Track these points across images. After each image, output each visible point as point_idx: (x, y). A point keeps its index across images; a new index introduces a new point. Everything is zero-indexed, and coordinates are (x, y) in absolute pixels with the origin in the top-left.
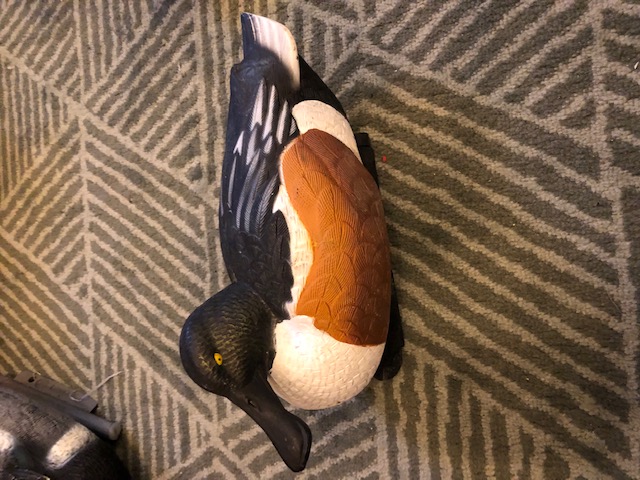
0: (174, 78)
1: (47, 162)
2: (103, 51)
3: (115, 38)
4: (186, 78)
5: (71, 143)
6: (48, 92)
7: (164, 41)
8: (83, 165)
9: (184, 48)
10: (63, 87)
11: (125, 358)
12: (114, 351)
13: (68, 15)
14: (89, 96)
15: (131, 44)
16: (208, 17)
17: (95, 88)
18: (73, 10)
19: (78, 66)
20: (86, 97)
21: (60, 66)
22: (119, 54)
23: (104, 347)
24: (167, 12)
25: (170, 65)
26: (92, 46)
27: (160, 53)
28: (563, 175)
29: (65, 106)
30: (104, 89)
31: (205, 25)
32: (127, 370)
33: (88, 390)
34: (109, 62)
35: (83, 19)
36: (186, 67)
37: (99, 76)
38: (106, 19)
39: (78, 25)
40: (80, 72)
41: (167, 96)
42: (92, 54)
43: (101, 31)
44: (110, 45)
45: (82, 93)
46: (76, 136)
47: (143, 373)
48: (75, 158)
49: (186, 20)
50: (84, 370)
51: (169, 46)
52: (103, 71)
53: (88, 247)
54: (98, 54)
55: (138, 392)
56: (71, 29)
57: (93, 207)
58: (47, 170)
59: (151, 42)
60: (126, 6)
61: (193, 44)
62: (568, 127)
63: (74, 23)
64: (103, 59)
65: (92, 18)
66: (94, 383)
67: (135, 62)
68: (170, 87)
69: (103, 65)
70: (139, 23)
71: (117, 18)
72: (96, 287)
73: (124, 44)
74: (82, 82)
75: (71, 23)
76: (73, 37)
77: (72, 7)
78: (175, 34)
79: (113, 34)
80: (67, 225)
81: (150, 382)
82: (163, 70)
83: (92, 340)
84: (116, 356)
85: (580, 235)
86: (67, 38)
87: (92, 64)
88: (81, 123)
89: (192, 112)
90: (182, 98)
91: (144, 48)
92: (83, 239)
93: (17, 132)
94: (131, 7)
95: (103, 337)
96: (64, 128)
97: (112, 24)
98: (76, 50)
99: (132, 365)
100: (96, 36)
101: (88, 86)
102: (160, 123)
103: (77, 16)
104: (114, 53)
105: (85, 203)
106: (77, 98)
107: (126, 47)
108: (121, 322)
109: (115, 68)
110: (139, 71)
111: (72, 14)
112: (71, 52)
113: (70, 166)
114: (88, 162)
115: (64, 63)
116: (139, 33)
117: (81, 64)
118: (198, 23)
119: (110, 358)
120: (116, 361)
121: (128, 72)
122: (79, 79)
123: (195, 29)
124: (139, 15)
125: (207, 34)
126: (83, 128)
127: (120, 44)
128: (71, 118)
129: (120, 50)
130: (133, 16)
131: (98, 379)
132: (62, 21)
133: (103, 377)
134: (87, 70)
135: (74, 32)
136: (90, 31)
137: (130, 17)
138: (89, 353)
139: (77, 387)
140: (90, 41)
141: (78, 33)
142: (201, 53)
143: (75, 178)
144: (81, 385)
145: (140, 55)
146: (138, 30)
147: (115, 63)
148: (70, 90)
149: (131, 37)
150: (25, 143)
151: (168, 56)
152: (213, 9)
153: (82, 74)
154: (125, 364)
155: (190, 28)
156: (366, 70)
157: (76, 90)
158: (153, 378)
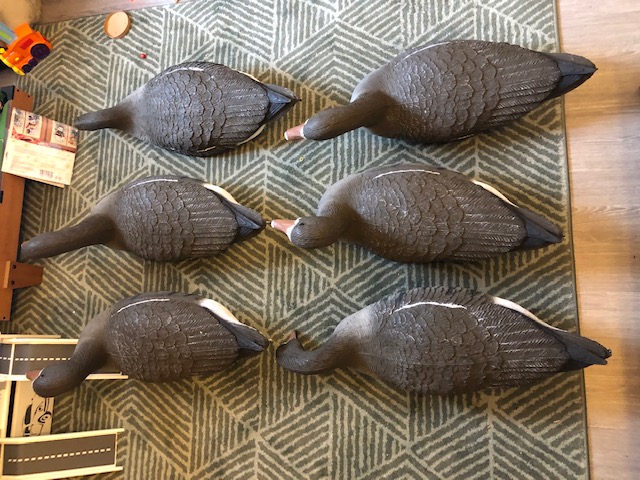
0: (316, 438)
1: (231, 457)
2: (275, 411)
3: (283, 407)
4: (323, 440)
5: (249, 451)
6: (236, 421)
7: (311, 419)
8: (256, 464)
9: (323, 426)
10: (247, 421)
13: (255, 386)
14: (264, 430)
15: (292, 413)
17: (267, 427)
18: (258, 385)
19: (258, 414)
20: (261, 430)
21: (246, 410)
22: (284, 415)
24: (315, 406)
25: (314, 431)
26: (268, 406)
27: (309, 424)
30: (273, 430)
31: (335, 418)
34: (278, 417)
35: (264, 392)
36: (322, 435)
37: (270, 422)
38: (279, 396)
39: (261, 393)
41: (311, 444)
42: (268, 410)
43: (275, 400)
44: (279, 409)
45: (259, 427)
46: (253, 449)
48: (251, 460)
49: (325, 414)
51: (314, 422)
54: (272, 411)
56: (256, 394)
58: (231, 461)
59: (304, 416)
60: (292, 395)
61: (328, 426)
63: (258, 391)
64: (274, 415)
65: (270, 392)
67: (293, 423)
68: (313, 440)
69: (274, 419)
70: (298, 405)
71: (285, 398)
73: (288, 412)
74: (260, 422)
75: (256, 390)
76: (257, 398)
77: (258, 383)
78: (318, 418)
79: (282, 405)
82: (310, 432)
86: (253, 397)
87: (267, 415)
88: (256, 443)
89: (324, 456)
90: (319, 448)
91: (299, 418)
93: (211, 435)
94: (294, 397)
96: (245, 442)
97: (282, 399)
98: (258, 405)
100: (271, 401)
101: (263, 425)
102: (306, 457)
103: (260, 388)
104: (281, 414)
106: (256, 429)
107: (289, 414)
109: (281, 421)
110: (295, 428)
111: (257, 387)
112: (255, 405)
113: (247, 463)
114: (259, 463)
115: (249, 409)
116: (297, 410)
117: (260, 413)
118: (331, 417)
123: (330, 419)
125: (335, 423)
126: (258, 446)
127: (286, 411)
128: (250, 438)
132: (250, 388)
134: (263, 417)
135: (258, 396)
137: (293, 401)
141: (260, 397)
142: (332, 431)
143: (250, 470)
146: (297, 408)
147: (282, 419)
148: (252, 424)
149: (292, 410)
150: (217, 443)
153: (260, 418)
155: (326, 418)
157: (256, 425)
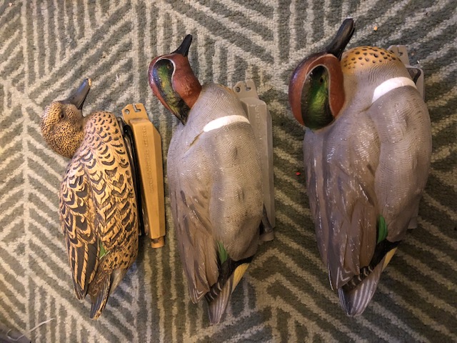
0: (112, 85)
2: (48, 52)
3: (59, 44)
4: (123, 87)
5: (14, 125)
7: (104, 53)
8: (25, 145)
9: (123, 62)
10: (8, 77)
11: (58, 307)
12: (48, 301)
13: (15, 18)
14: (32, 88)
15: (74, 51)
16: (145, 40)
17: (38, 82)
18: (21, 15)
19: (23, 63)
20: (29, 89)
21: (6, 60)
22: (62, 59)
23: (38, 298)
24: (108, 31)
25: (109, 74)
26: (37, 47)
27: (101, 63)
28: (430, 204)
29: (10, 94)
30: (47, 85)
31: (142, 46)
32: (59, 317)
33: (22, 330)
34: (52, 63)
35: (30, 24)
36: (123, 78)
37: (42, 73)
38: (52, 27)
39: (25, 28)
40: (24, 67)
41: (105, 99)
42: (36, 54)
43: (46, 36)
44: (54, 49)
45: (26, 85)
46: (19, 121)
47: (74, 321)
48: (17, 138)
49: (125, 39)
50: (19, 313)
51: (108, 58)
52: (46, 70)
53: (27, 214)
54: (43, 55)
55: (68, 335)
56: (18, 31)
57: (32, 181)
59: (93, 52)
60: (71, 19)
61: (130, 61)
62: (436, 169)
63: (21, 26)
64: (47, 60)
65: (38, 24)
66: (28, 325)
67: (77, 67)
68: (108, 92)
69: (47, 65)
70: (82, 35)
71: (62, 28)
72: (32, 246)
73: (67, 51)
74: (27, 76)
75: (18, 25)
76: (20, 38)
77: (20, 12)
78: (114, 49)
79: (57, 40)
80: (7, 193)
81: (79, 328)
82: (102, 78)
83: (27, 290)
84: (49, 305)
85: (440, 250)
86: (14, 37)
87: (36, 62)
88: (23, 109)
90: (118, 102)
91: (86, 57)
92: (22, 206)
94: (75, 20)
95: (38, 289)
96: (8, 112)
97: (57, 32)
98: (22, 48)
99: (63, 313)
100: (41, 39)
101: (32, 80)
103: (24, 20)
104: (58, 56)
105: (25, 177)
106: (21, 88)
107: (69, 53)
108: (55, 277)
109: (58, 69)
110: (81, 75)
111: (19, 19)
112: (17, 49)
113: (12, 144)
114: (29, 143)
115: (10, 58)
116: (81, 43)
117: (26, 61)
118: (136, 43)
119: (44, 306)
120: (49, 309)
121: (70, 74)
122: (23, 73)
123: (133, 48)
124: (82, 29)
125: (143, 54)
126: (26, 114)
127: (64, 49)
128: (15, 104)
129: (63, 54)
130: (77, 29)
131: (32, 322)
132: (10, 22)
133: (37, 321)
134: (31, 67)
135: (21, 33)
136: (36, 34)
137: (74, 30)
138: (24, 300)
139: (12, 327)
140: (36, 43)
141: (24, 34)
142: (137, 68)
143: (17, 155)
144: (16, 325)
145: (82, 62)
146: (81, 40)
147: (59, 65)
148: (15, 81)
149: (74, 45)
151: (107, 67)
152: (149, 34)
153: (26, 69)
154: (57, 312)
155: (128, 47)
156: (278, 104)
157: (21, 81)
158: (82, 325)
